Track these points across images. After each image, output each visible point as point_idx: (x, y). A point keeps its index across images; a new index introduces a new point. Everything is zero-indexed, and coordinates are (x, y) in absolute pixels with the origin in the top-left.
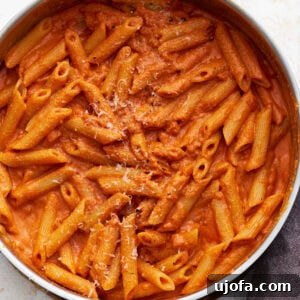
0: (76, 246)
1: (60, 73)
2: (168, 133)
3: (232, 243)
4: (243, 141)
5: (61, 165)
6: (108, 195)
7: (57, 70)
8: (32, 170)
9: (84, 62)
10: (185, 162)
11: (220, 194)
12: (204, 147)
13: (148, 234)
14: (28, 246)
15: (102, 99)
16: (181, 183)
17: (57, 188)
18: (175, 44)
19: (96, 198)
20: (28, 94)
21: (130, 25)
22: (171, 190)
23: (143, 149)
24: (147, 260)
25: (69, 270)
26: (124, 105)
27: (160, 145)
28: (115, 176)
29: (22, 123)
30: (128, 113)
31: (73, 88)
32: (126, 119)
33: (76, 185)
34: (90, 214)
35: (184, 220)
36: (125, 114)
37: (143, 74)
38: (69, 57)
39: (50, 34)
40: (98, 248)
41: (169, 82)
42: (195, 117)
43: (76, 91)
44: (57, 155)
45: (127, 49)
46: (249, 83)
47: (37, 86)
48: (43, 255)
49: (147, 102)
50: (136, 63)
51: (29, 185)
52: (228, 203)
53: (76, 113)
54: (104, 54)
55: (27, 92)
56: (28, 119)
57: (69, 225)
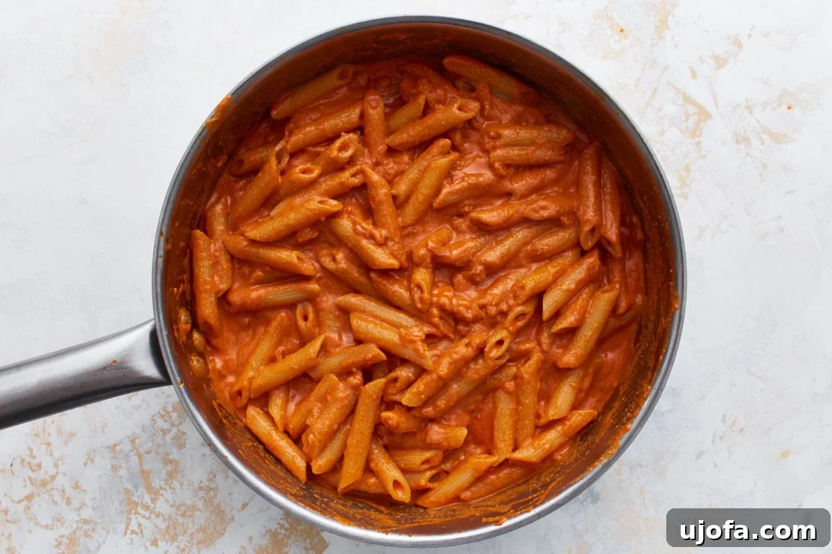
1: (341, 149)
2: (465, 278)
3: (507, 460)
4: (568, 320)
5: (305, 278)
6: (360, 341)
7: (338, 143)
8: (264, 271)
9: (380, 143)
10: (477, 327)
11: (510, 385)
12: (511, 316)
17: (291, 306)
18: (514, 153)
20: (288, 164)
21: (460, 109)
25: (274, 423)
27: (452, 293)
29: (270, 201)
31: (354, 175)
33: (318, 310)
34: (326, 357)
35: (449, 410)
37: (459, 184)
38: (360, 129)
39: (345, 89)
40: (321, 411)
43: (356, 181)
44: (303, 262)
45: (445, 142)
46: (595, 240)
47: (305, 157)
48: (245, 394)
50: (453, 166)
51: (253, 291)
52: (518, 402)
53: (347, 211)
54: (411, 139)
55: (289, 160)
56: (278, 199)
57: (292, 365)
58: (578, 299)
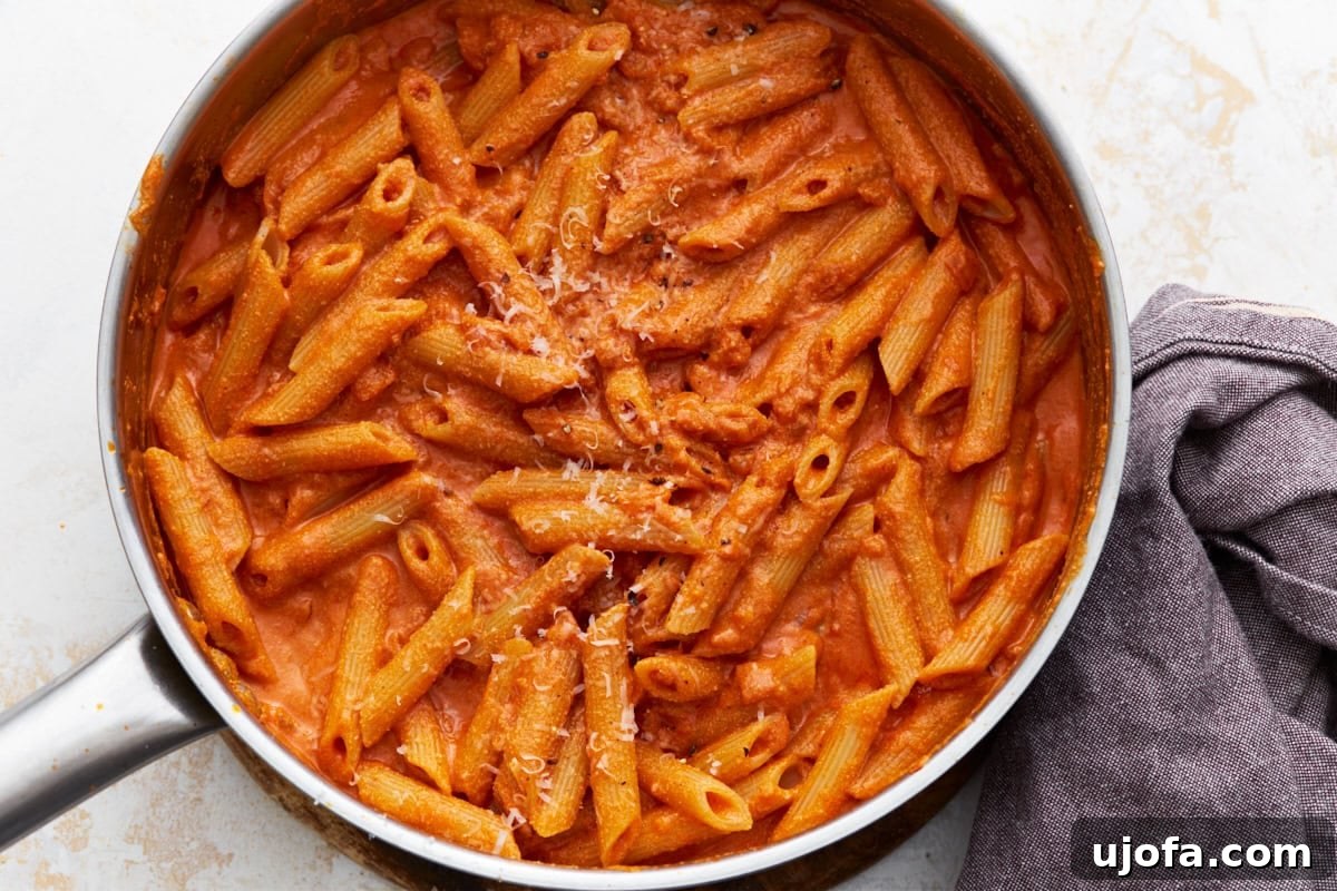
0: (451, 712)
1: (388, 195)
2: (713, 366)
3: (918, 685)
4: (941, 381)
5: (399, 469)
6: (542, 553)
7: (378, 186)
8: (312, 486)
9: (458, 163)
10: (770, 448)
11: (876, 542)
12: (826, 404)
13: (664, 663)
14: (305, 715)
15: (514, 270)
16: (759, 509)
17: (387, 539)
18: (728, 102)
19: (506, 565)
20: (292, 263)
21: (591, 47)
22: (732, 529)
23: (645, 413)
24: (664, 744)
25: (431, 784)
26: (581, 287)
27: (694, 399)
28: (562, 497)
29: (277, 350)
30: (594, 309)
31: (427, 239)
32: (589, 327)
33: (443, 529)
34: (489, 612)
35: (772, 621)
36: (584, 314)
37: (636, 192)
38: (413, 149)
39: (354, 85)
40: (515, 714)
41: (713, 214)
42: (794, 316)
43: (438, 247)
44: (386, 439)
45: (585, 119)
46: (953, 211)
47: (320, 239)
48: (351, 740)
49: (649, 276)
50: (614, 160)
51: (302, 532)
52: (902, 567)
53: (438, 313)
54: (516, 136)
55: (290, 256)
56: (294, 335)
57: (429, 645)
58: (947, 336)
